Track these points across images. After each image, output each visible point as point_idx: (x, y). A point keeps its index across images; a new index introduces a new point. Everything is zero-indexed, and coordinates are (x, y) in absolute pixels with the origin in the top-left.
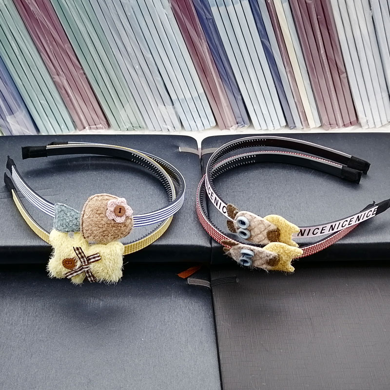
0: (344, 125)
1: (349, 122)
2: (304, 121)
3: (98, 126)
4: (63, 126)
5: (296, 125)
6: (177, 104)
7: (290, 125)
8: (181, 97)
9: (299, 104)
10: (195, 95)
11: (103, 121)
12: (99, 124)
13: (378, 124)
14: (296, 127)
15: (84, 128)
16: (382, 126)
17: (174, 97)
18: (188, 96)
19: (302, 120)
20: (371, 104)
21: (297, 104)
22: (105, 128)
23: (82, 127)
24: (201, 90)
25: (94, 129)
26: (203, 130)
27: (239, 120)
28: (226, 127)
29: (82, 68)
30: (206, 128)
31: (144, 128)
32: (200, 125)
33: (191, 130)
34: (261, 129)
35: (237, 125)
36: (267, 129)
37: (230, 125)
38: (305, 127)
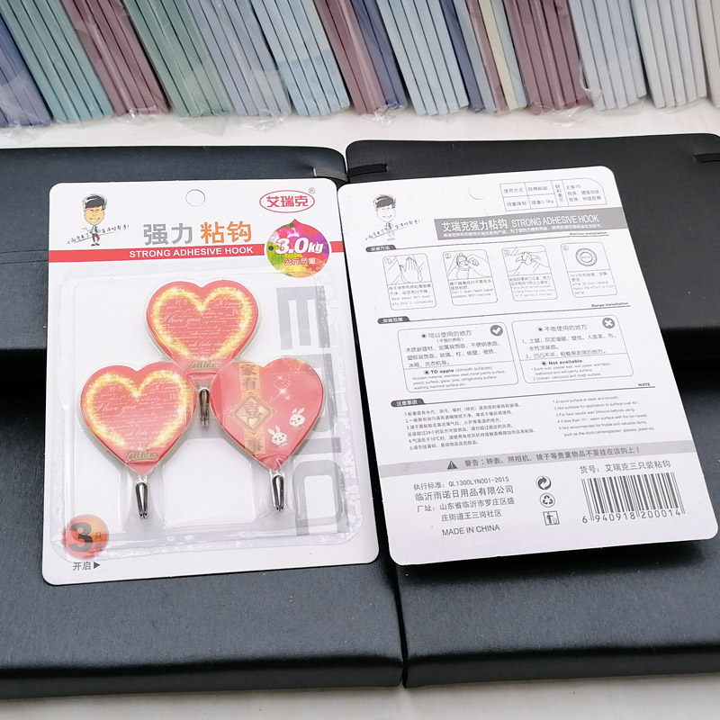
0: (567, 106)
1: (575, 100)
2: (499, 99)
3: (150, 109)
4: (93, 107)
5: (486, 105)
6: (284, 70)
7: (474, 105)
8: (292, 58)
9: (492, 70)
10: (315, 53)
11: (160, 99)
12: (152, 106)
13: (622, 103)
14: (484, 108)
15: (127, 112)
16: (629, 105)
17: (279, 58)
18: (304, 56)
19: (496, 97)
20: (610, 68)
21: (488, 70)
22: (162, 111)
23: (124, 111)
24: (325, 46)
25: (143, 113)
26: (328, 115)
27: (390, 96)
28: (368, 110)
29: (125, 8)
30: (333, 110)
31: (228, 111)
32: (322, 105)
33: (309, 115)
34: (427, 114)
35: (386, 107)
36: (437, 114)
37: (374, 107)
38: (499, 109)
